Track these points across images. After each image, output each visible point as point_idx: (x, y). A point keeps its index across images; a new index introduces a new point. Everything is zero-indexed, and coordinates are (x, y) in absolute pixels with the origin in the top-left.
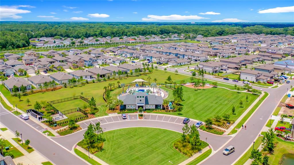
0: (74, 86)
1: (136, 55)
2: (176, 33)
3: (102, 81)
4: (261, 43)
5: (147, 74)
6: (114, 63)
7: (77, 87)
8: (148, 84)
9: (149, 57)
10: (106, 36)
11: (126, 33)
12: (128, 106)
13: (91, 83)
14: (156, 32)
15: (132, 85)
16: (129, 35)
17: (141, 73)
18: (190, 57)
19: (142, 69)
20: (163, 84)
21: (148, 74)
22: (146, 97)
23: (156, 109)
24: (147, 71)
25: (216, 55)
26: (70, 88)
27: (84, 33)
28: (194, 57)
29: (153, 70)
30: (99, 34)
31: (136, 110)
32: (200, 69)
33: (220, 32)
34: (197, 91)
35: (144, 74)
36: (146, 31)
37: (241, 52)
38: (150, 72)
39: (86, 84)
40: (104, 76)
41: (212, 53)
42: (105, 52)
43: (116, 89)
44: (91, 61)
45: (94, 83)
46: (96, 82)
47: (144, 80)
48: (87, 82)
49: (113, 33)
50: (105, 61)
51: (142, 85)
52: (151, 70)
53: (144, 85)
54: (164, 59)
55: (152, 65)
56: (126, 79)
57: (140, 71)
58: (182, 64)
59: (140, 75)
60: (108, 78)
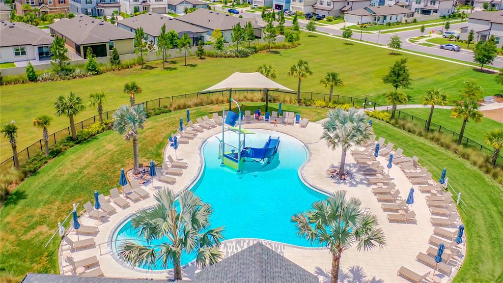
3: (78, 71)
5: (279, 47)
6: (173, 11)
8: (294, 97)
17: (254, 43)
19: (260, 29)
21: (284, 47)
24: (279, 35)
28: (418, 2)
29: (299, 36)
32: (475, 36)
35: (267, 48)
38: (291, 40)
40: (101, 49)
44: (95, 1)
45: (32, 85)
46: (45, 80)
47: (273, 77)
50: (144, 2)
51: (262, 100)
52: (295, 36)
53: (270, 101)
54: (329, 5)
55: (295, 20)
56: (192, 66)
57: (252, 34)
58: (391, 22)
59: (252, 54)
60: (112, 62)
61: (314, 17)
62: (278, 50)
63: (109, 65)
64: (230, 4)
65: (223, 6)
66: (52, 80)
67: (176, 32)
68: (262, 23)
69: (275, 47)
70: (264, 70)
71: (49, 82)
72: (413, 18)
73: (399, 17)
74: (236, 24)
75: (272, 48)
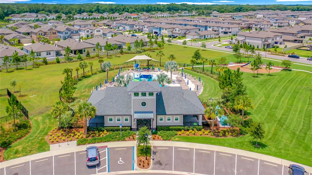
0: (17, 69)
1: (138, 27)
2: (186, 10)
3: (74, 59)
4: (294, 17)
5: (155, 49)
6: (105, 36)
7: (22, 70)
8: (159, 65)
9: (157, 28)
10: (104, 13)
11: (128, 9)
12: (111, 120)
13: (53, 63)
14: (163, 9)
15: (128, 67)
16: (131, 11)
17: (144, 48)
18: (216, 29)
19: (146, 42)
20: (188, 65)
21: (157, 49)
22: (157, 94)
23: (186, 127)
24: (155, 46)
25: (250, 27)
26: (8, 72)
27: (77, 10)
28: (222, 28)
29: (164, 45)
30: (95, 11)
31: (131, 129)
32: (240, 42)
33: (237, 9)
34: (257, 77)
35: (149, 50)
36: (151, 8)
37: (283, 24)
38: (160, 46)
39: (42, 65)
40: (81, 51)
41: (243, 25)
42: (96, 25)
43: (96, 74)
44: (69, 33)
46: (63, 63)
47: (151, 57)
48: (44, 62)
49: (112, 10)
50: (91, 32)
51: (147, 66)
52: (162, 45)
53: (150, 66)
54: (179, 31)
55: (162, 38)
56: (118, 57)
57: (143, 44)
58: (208, 38)
59: (143, 52)
60: (87, 56)
61: (172, 37)
62: (154, 50)
63: (85, 57)
64: (132, 32)
65: (129, 33)
66: (65, 62)
67: (111, 44)
68: (148, 40)
69: (153, 49)
70: (147, 55)
71: (64, 63)
72: (219, 36)
73: (212, 35)
74: (136, 40)
75: (152, 50)
